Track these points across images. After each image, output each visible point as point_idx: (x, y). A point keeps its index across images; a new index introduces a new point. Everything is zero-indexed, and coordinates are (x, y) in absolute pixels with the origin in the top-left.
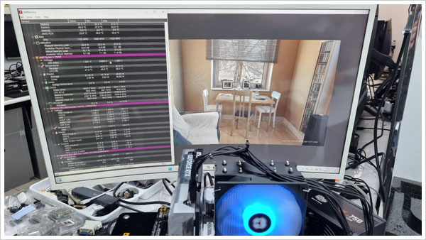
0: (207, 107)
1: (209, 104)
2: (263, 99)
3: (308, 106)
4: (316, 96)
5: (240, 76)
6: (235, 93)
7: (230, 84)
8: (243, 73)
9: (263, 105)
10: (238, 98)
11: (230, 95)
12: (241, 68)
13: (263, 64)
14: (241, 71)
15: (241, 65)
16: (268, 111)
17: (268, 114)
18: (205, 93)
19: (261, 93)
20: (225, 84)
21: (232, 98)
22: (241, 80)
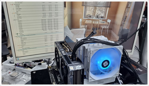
0: (81, 26)
1: (82, 25)
2: (104, 23)
3: (121, 25)
4: (125, 21)
5: (95, 13)
6: (93, 20)
7: (91, 16)
8: (96, 12)
9: (104, 25)
10: (94, 22)
11: (91, 21)
12: (96, 10)
13: (105, 8)
14: (96, 11)
15: (96, 8)
16: (105, 28)
17: (106, 29)
18: (81, 20)
19: (103, 20)
20: (89, 16)
21: (91, 22)
22: (95, 15)
